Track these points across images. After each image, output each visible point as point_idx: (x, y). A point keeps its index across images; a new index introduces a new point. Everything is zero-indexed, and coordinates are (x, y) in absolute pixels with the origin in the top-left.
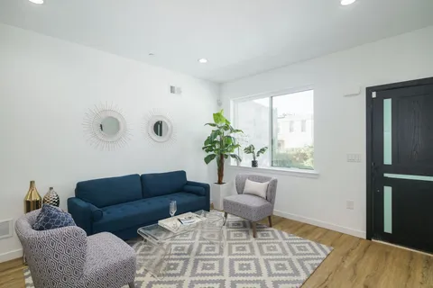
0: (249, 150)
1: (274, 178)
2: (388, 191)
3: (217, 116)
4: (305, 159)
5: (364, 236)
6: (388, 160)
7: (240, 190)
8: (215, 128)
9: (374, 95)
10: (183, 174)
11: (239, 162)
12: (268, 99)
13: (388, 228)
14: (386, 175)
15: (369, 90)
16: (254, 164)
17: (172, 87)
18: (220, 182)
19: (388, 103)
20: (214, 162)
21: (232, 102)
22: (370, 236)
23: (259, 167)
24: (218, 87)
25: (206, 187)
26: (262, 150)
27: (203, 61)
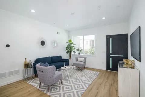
0: (78, 50)
1: (86, 57)
2: (111, 59)
3: (70, 41)
4: (88, 53)
5: (106, 70)
6: (111, 52)
7: (77, 60)
8: (69, 44)
9: (108, 37)
10: (61, 57)
11: (75, 53)
12: (83, 36)
13: (111, 67)
14: (110, 55)
15: (107, 36)
16: (79, 54)
17: (57, 32)
18: (70, 59)
19: (111, 39)
20: (69, 53)
21: (73, 37)
22: (107, 69)
23: (81, 54)
24: (69, 32)
25: (68, 60)
26: (81, 50)
27: (67, 26)
